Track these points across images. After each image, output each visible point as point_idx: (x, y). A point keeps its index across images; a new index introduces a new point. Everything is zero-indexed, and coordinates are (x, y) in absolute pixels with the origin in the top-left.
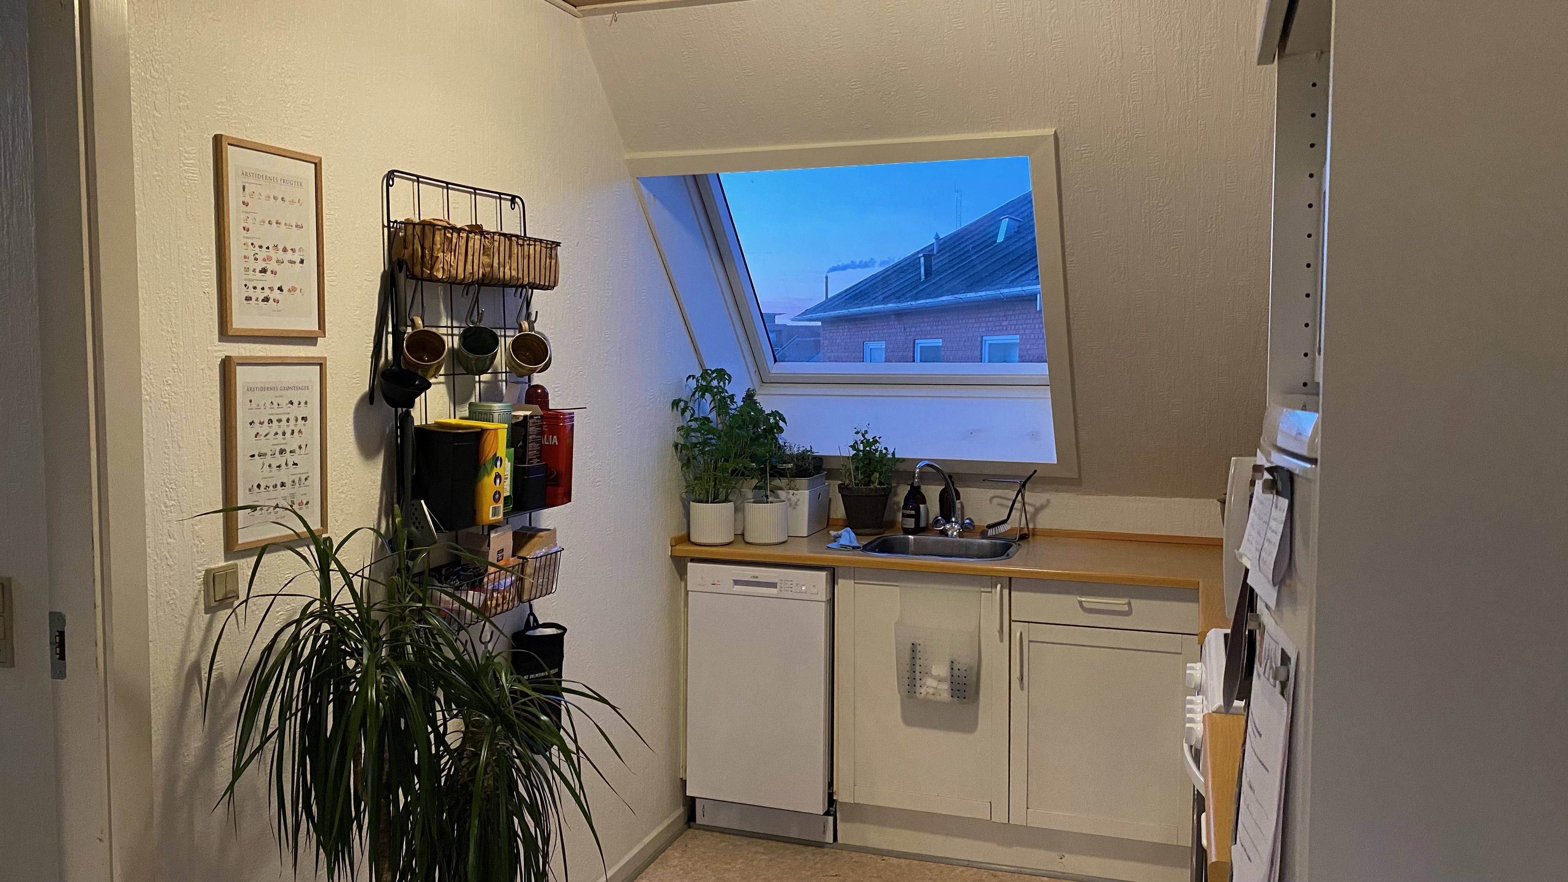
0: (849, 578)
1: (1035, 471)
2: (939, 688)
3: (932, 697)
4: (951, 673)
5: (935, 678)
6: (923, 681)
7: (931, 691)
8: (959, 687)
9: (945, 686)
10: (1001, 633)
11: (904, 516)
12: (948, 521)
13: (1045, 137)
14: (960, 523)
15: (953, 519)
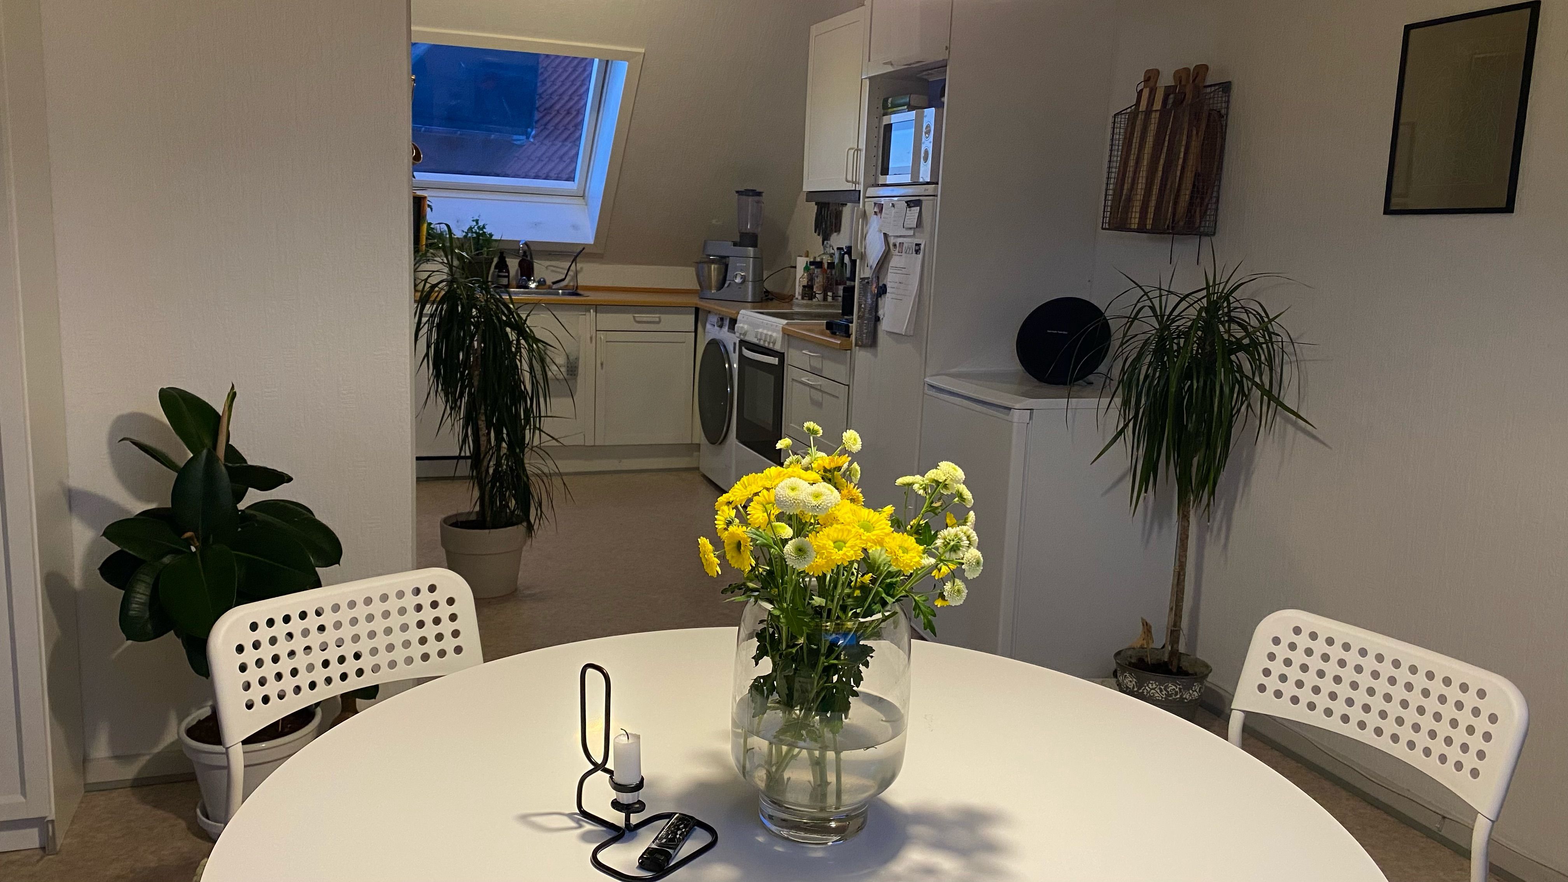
1: (584, 249)
2: (560, 370)
3: (555, 377)
4: (568, 361)
5: (557, 365)
6: (551, 367)
7: (555, 373)
8: (572, 370)
9: (564, 369)
10: (591, 338)
11: (499, 276)
12: (529, 280)
13: (639, 53)
14: (537, 280)
15: (532, 278)
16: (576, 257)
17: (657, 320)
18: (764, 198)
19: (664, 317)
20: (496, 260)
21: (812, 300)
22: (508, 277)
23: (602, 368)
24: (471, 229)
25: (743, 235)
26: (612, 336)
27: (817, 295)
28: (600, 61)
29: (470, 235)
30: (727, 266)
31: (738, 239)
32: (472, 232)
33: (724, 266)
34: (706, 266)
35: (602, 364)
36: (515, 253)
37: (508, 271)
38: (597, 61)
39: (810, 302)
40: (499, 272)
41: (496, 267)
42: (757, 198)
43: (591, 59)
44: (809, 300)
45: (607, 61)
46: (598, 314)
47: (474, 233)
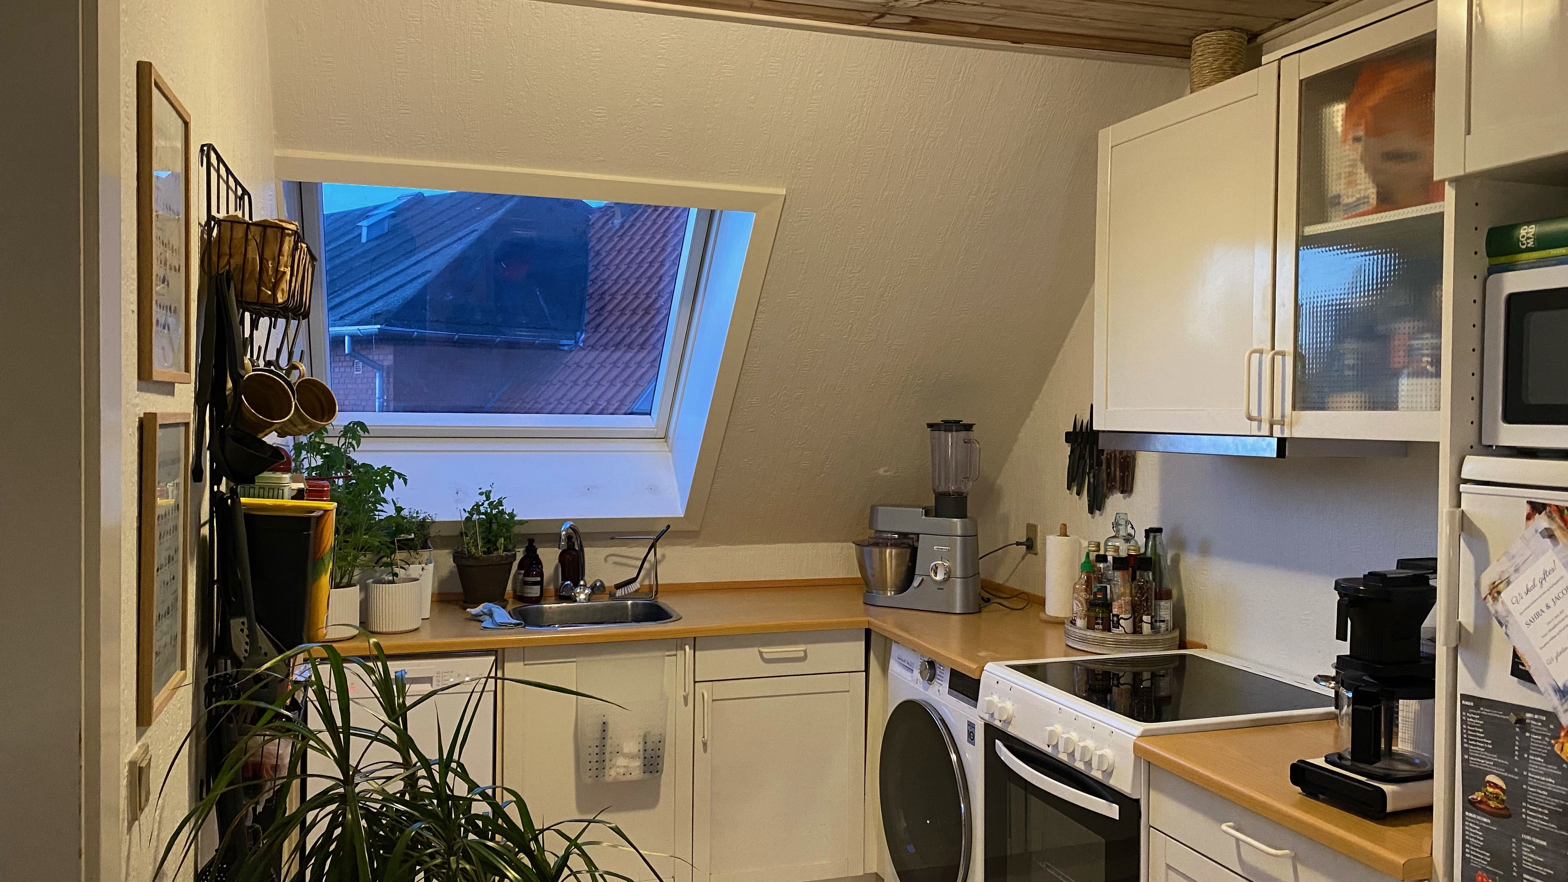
0: (518, 660)
1: (669, 527)
2: (630, 765)
3: (624, 778)
4: (644, 747)
5: (626, 756)
6: (613, 762)
7: (622, 771)
8: (652, 761)
9: (637, 763)
10: (686, 698)
11: (526, 583)
12: (576, 585)
13: (775, 196)
14: (588, 586)
15: (582, 583)
16: (657, 540)
17: (802, 654)
18: (974, 434)
19: (812, 648)
20: (520, 554)
21: (1110, 631)
22: (540, 583)
23: (705, 751)
24: (476, 508)
25: (940, 496)
26: (722, 690)
27: (1122, 621)
28: (699, 211)
29: (475, 517)
30: (914, 551)
31: (932, 503)
32: (479, 513)
33: (909, 550)
34: (876, 550)
35: (705, 744)
36: (552, 539)
37: (541, 575)
38: (693, 212)
39: (1106, 635)
40: (526, 575)
41: (520, 567)
42: (962, 434)
43: (685, 209)
44: (1104, 630)
45: (712, 212)
46: (697, 653)
47: (483, 514)
